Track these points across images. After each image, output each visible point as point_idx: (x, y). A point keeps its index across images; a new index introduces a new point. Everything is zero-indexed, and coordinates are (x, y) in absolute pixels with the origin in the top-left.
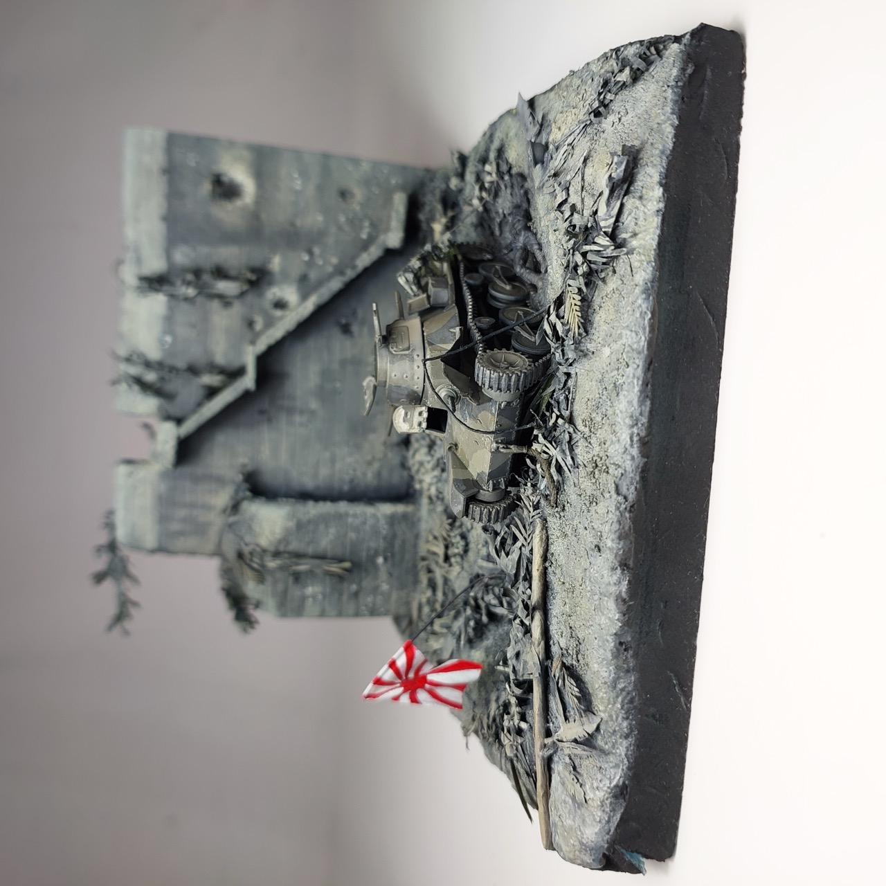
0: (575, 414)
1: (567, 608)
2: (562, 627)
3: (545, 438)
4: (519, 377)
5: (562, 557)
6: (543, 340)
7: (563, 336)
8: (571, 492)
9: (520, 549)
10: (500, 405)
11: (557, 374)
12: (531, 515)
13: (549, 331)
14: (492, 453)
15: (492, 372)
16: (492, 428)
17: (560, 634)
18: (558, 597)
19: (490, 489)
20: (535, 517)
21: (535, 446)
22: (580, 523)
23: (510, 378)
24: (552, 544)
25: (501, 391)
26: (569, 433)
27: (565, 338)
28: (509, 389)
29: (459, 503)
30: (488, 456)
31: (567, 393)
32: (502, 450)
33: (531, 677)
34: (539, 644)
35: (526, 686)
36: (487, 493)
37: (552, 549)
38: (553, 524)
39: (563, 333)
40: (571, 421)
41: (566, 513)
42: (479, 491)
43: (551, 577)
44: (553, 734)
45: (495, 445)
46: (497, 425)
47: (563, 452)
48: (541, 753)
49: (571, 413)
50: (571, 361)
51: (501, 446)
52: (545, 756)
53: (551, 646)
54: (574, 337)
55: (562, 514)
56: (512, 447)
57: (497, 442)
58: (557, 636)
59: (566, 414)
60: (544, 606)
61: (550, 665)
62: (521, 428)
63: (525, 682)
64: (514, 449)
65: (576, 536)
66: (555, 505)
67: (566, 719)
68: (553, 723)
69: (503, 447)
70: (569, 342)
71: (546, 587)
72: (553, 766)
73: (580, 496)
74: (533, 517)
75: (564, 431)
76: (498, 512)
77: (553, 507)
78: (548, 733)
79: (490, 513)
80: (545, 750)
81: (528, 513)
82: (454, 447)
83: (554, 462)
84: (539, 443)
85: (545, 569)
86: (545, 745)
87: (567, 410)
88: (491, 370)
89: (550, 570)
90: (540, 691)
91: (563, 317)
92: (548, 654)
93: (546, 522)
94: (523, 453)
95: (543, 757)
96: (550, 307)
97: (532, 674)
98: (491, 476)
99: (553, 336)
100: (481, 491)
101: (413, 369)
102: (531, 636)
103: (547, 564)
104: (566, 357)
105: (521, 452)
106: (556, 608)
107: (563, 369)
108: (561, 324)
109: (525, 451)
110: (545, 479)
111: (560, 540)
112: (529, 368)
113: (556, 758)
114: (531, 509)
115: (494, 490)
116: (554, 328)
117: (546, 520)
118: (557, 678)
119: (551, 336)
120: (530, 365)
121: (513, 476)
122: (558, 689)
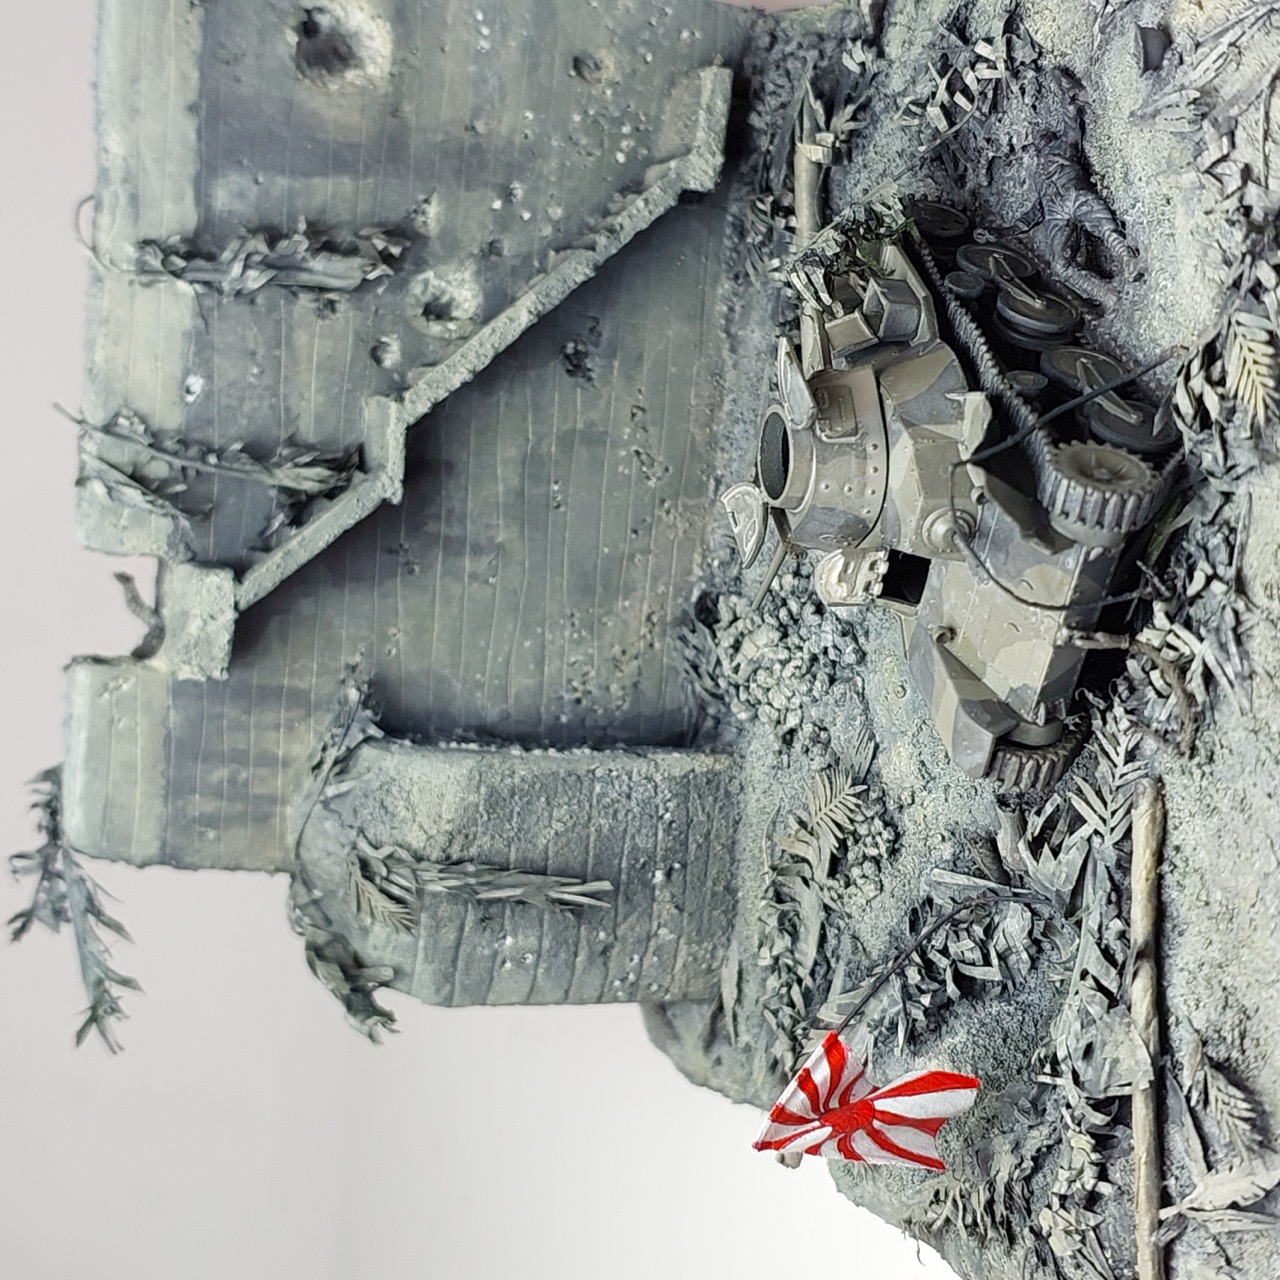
0: (1248, 572)
1: (1214, 953)
2: (1201, 990)
3: (1171, 619)
4: (1140, 499)
5: (1203, 854)
6: (1169, 424)
7: (1221, 420)
8: (1233, 724)
9: (1089, 840)
10: (1088, 553)
11: (1203, 493)
12: (1118, 772)
13: (1186, 407)
14: (1057, 648)
15: (1089, 491)
16: (1065, 597)
17: (1192, 1004)
18: (1193, 930)
19: (1041, 721)
20: (1129, 777)
21: (1146, 636)
22: (1255, 785)
23: (1124, 502)
24: (1176, 828)
25: (1102, 527)
26: (1236, 613)
27: (1225, 425)
28: (1119, 525)
29: (980, 749)
30: (1046, 655)
31: (1227, 532)
32: (1079, 643)
33: (1126, 1091)
34: (1148, 1025)
35: (1117, 1109)
36: (1036, 729)
37: (1175, 838)
38: (1180, 789)
39: (1220, 414)
40: (1240, 586)
41: (1218, 766)
42: (1018, 725)
43: (1172, 893)
44: (1178, 1200)
45: (1065, 632)
46: (1075, 592)
47: (1223, 647)
48: (1153, 1239)
49: (1239, 571)
50: (1240, 470)
51: (1077, 634)
52: (1161, 1244)
53: (1168, 1027)
54: (1252, 425)
55: (1207, 769)
56: (1099, 636)
57: (1069, 627)
58: (1185, 1008)
59: (1231, 573)
60: (1156, 952)
61: (1169, 1064)
62: (1120, 599)
63: (1111, 1100)
64: (1102, 641)
65: (1243, 810)
66: (1188, 753)
67: (1210, 1168)
68: (1177, 1178)
69: (1082, 638)
70: (1238, 433)
71: (1160, 913)
72: (1174, 1263)
73: (1256, 733)
74: (1122, 776)
75: (1224, 608)
76: (1053, 764)
77: (1182, 754)
78: (1165, 1199)
79: (1039, 767)
80: (1162, 1231)
81: (1112, 770)
82: (949, 635)
83: (1196, 668)
84: (1154, 627)
85: (1160, 877)
86: (1161, 1223)
87: (1230, 564)
88: (1086, 487)
89: (1170, 880)
90: (1151, 1116)
91: (1222, 382)
92: (1164, 1046)
93: (1163, 785)
94: (1119, 649)
95: (1156, 1245)
96: (1191, 362)
97: (1129, 1084)
98: (1045, 695)
99: (1195, 418)
100: (1023, 724)
101: (864, 474)
102: (1129, 1009)
103: (1166, 868)
104: (1229, 463)
105: (1114, 645)
106: (1184, 955)
107: (1217, 485)
108: (1216, 398)
109: (1125, 645)
110: (1173, 700)
111: (1198, 820)
112: (1155, 482)
113: (1179, 1248)
114: (1120, 760)
115: (1047, 721)
116: (1199, 402)
117: (1160, 780)
118: (1186, 1090)
119: (1189, 419)
120: (1154, 477)
121: (1082, 694)
122: (1192, 1111)
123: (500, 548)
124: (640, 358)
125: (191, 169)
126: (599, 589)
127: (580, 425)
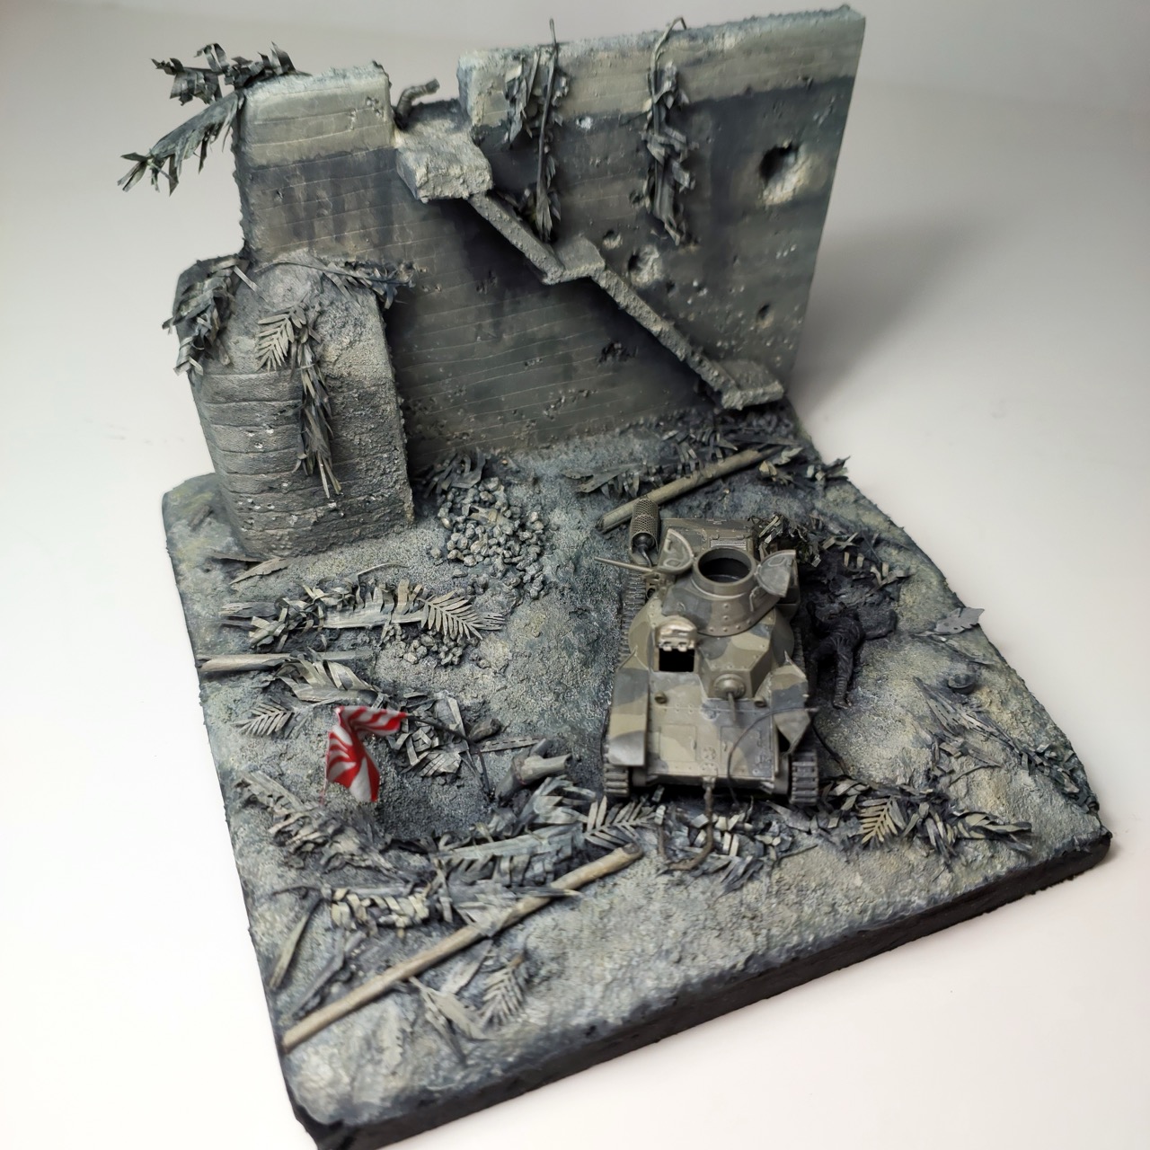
123: (498, 338)
124: (613, 385)
125: (716, 96)
126: (480, 402)
127: (575, 364)
